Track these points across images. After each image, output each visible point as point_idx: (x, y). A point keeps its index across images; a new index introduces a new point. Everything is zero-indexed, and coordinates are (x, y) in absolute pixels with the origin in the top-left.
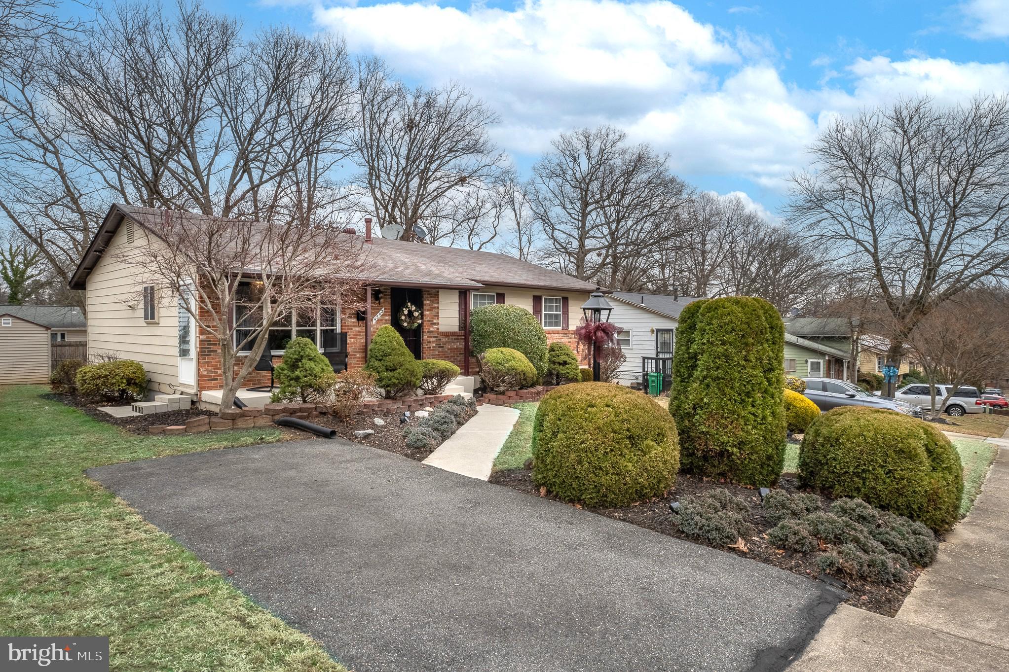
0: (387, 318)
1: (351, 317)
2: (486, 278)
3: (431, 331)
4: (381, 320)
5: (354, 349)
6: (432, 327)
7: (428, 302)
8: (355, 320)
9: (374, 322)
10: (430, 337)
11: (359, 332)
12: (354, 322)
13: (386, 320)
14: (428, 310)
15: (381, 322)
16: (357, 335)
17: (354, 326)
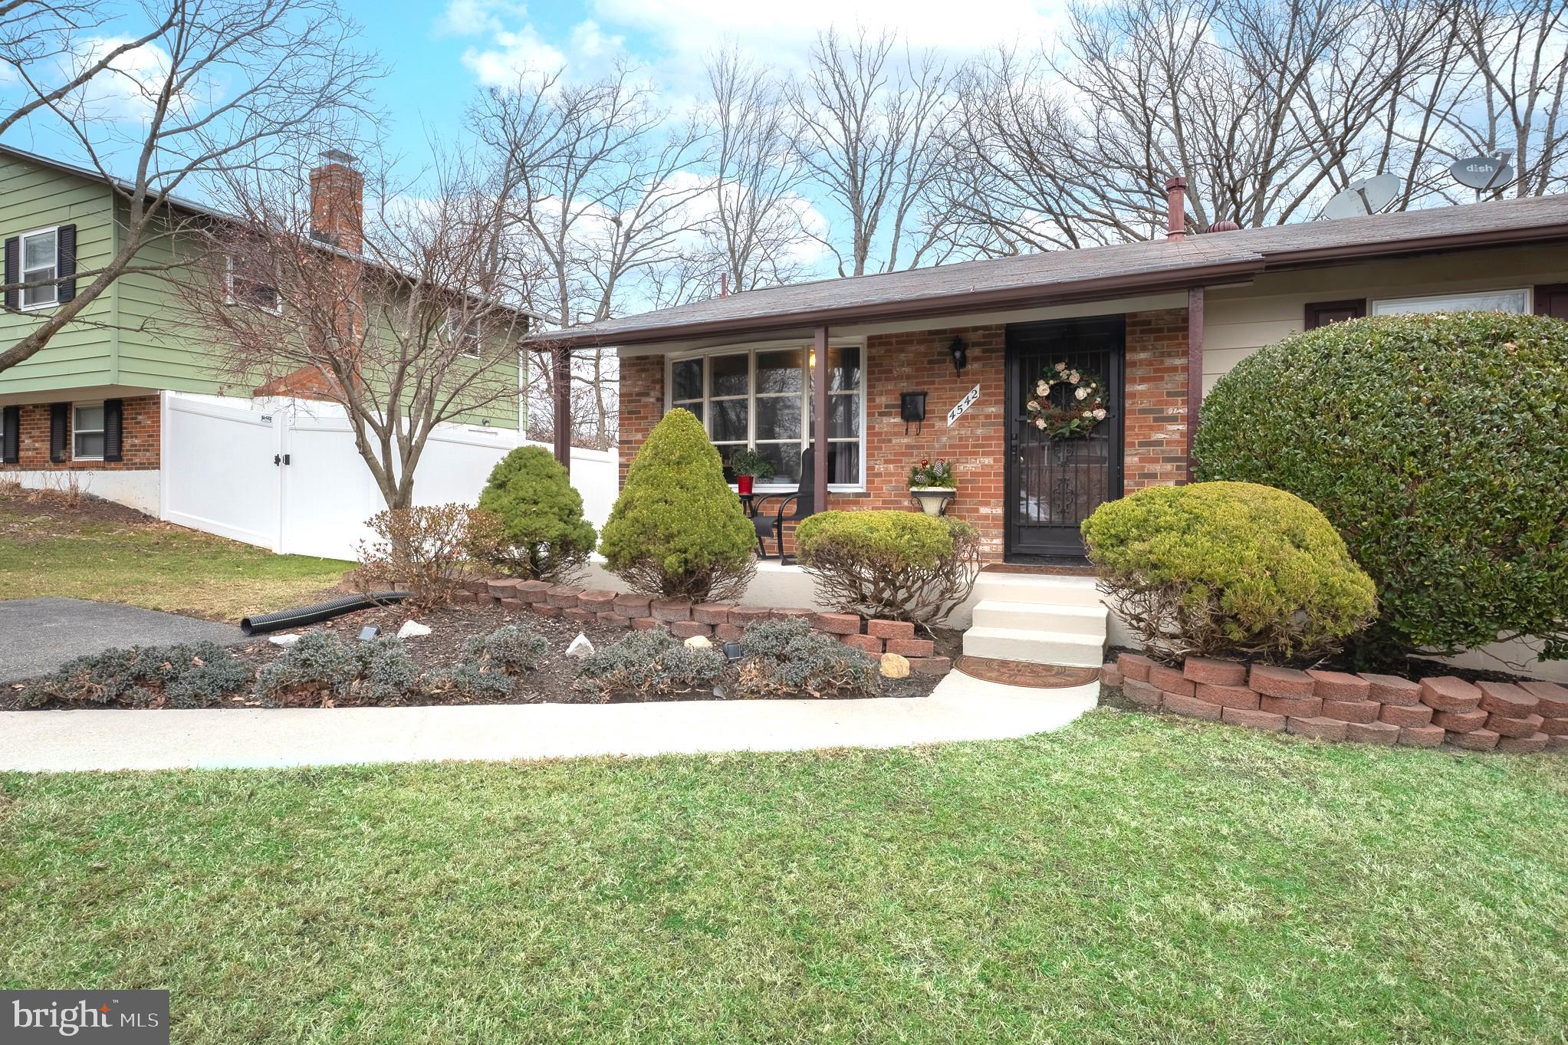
0: (992, 410)
1: (889, 414)
2: (1265, 249)
3: (1159, 443)
4: (973, 417)
5: (896, 488)
6: (1161, 429)
7: (1143, 356)
8: (898, 420)
9: (950, 421)
10: (1155, 461)
11: (908, 447)
12: (895, 425)
13: (988, 417)
14: (1143, 380)
15: (973, 423)
16: (903, 454)
17: (896, 434)
